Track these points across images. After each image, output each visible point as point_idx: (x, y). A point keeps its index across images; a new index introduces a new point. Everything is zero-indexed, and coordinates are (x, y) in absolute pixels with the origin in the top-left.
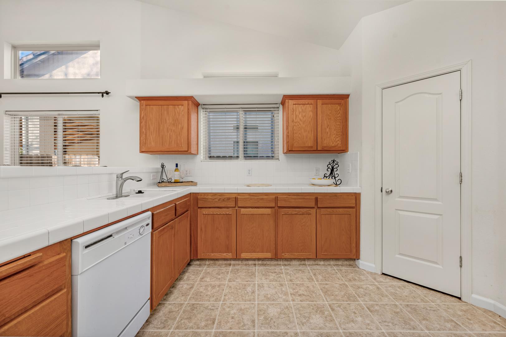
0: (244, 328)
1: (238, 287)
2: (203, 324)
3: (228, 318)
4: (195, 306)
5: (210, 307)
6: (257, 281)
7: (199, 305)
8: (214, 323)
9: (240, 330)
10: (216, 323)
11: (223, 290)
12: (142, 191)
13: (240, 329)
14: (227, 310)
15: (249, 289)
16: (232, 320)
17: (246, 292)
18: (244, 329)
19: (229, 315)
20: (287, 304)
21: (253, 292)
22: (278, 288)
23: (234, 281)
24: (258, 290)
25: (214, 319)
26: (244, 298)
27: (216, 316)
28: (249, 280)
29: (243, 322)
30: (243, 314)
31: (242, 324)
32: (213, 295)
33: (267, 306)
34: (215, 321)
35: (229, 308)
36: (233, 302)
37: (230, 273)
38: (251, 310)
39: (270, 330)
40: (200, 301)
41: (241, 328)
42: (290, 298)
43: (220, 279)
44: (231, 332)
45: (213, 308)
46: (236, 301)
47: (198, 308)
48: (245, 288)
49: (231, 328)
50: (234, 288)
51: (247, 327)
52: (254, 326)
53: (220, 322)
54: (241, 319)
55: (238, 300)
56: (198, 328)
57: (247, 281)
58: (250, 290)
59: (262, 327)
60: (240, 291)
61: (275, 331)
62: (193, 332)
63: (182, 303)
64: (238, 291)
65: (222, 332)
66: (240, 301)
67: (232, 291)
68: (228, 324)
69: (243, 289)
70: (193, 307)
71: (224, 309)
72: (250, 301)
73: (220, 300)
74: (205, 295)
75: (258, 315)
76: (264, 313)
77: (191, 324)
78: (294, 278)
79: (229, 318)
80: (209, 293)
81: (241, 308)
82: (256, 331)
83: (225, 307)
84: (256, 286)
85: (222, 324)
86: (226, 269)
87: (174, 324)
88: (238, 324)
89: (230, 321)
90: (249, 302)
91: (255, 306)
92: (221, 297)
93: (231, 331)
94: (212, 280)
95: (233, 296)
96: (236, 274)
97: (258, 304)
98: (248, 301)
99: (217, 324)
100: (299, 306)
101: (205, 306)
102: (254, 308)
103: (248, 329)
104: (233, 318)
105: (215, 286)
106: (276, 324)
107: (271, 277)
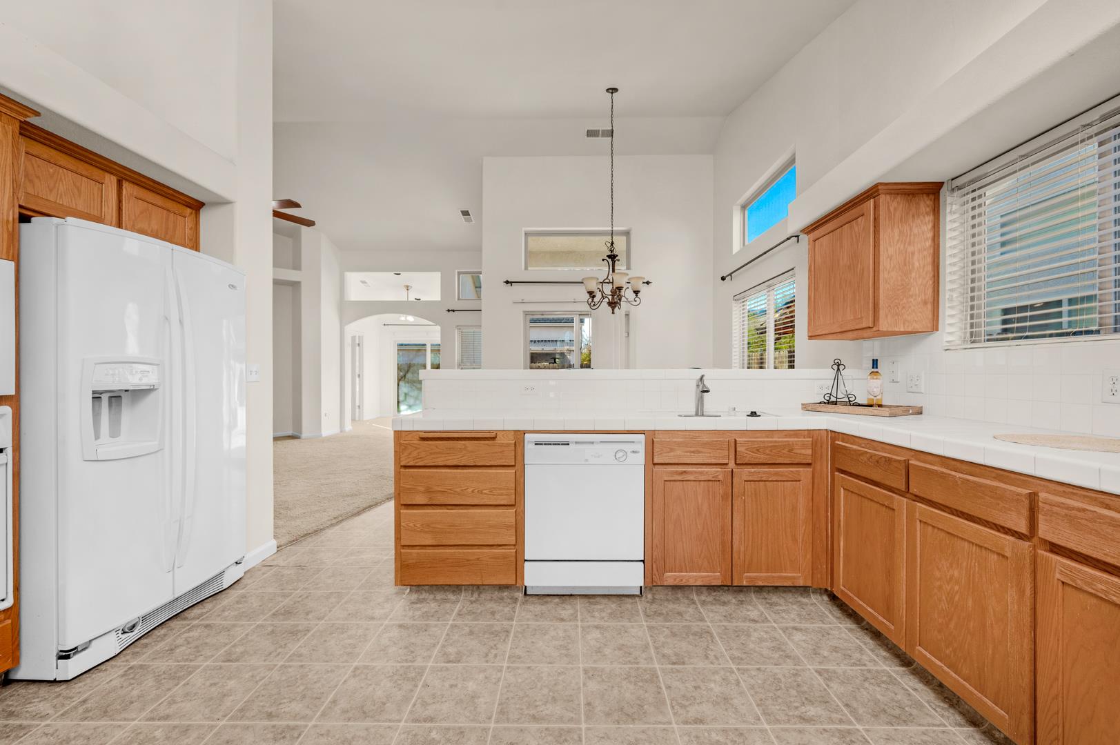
0: (676, 707)
2: (666, 651)
8: (674, 664)
9: (668, 702)
10: (676, 666)
13: (672, 700)
18: (673, 707)
25: (684, 663)
31: (687, 703)
49: (669, 687)
51: (681, 711)
56: (656, 648)
59: (689, 736)
60: (793, 692)
62: (648, 644)
63: (707, 619)
68: (678, 683)
81: (732, 699)
82: (675, 726)
85: (674, 675)
86: (871, 660)
91: (753, 725)
93: (664, 688)
99: (672, 669)
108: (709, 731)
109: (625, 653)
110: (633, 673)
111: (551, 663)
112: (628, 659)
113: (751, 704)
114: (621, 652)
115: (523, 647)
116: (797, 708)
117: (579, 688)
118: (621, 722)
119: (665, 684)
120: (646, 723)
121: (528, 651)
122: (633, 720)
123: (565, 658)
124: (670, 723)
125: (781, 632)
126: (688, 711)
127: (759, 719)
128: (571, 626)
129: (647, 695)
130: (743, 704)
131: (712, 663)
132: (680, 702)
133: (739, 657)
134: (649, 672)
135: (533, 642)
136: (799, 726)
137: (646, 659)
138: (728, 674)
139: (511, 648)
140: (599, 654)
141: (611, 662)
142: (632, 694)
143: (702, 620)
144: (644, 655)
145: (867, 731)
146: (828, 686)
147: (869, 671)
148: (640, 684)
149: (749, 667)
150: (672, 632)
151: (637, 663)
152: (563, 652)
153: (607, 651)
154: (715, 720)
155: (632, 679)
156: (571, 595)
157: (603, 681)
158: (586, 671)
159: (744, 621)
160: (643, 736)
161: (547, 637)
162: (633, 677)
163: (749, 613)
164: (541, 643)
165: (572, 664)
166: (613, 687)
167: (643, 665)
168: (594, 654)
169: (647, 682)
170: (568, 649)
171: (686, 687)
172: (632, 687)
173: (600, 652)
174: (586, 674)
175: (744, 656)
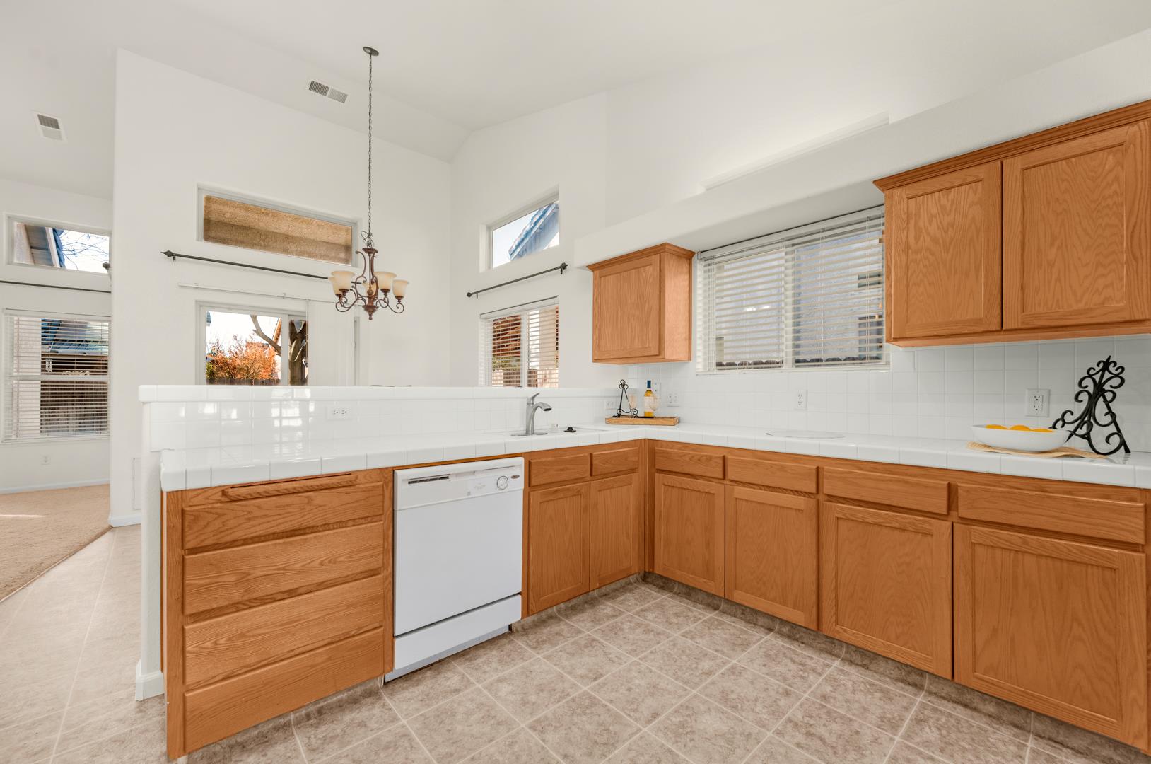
0: (631, 714)
1: (688, 652)
2: (581, 672)
3: (622, 685)
4: (594, 644)
5: (612, 656)
6: (738, 660)
7: (600, 645)
8: (595, 679)
10: (599, 681)
11: (658, 643)
12: (574, 429)
13: (623, 710)
14: (634, 674)
15: (706, 664)
16: (624, 692)
17: (694, 666)
18: (629, 715)
19: (629, 683)
20: (756, 729)
21: (708, 673)
22: (772, 693)
23: (693, 638)
24: (722, 674)
25: (602, 675)
26: (680, 673)
27: (608, 672)
28: (725, 650)
29: (638, 705)
30: (652, 694)
32: (635, 642)
33: (709, 709)
34: (600, 678)
35: (639, 672)
36: (653, 669)
37: (702, 623)
38: (670, 696)
39: (669, 745)
40: (606, 640)
41: (626, 711)
42: (779, 725)
43: (671, 623)
44: (606, 706)
45: (616, 660)
46: (661, 669)
47: (595, 648)
48: (698, 659)
49: (611, 701)
50: (679, 649)
51: (637, 715)
52: (649, 722)
53: (605, 684)
54: (640, 700)
55: (667, 670)
56: (570, 673)
57: (717, 651)
58: (706, 667)
59: (661, 731)
60: (685, 658)
61: (679, 753)
64: (682, 657)
65: (595, 698)
66: (667, 674)
67: (672, 652)
68: (613, 694)
69: (695, 658)
70: (590, 643)
71: (629, 670)
72: (685, 683)
73: (637, 655)
74: (624, 636)
75: (676, 711)
76: (688, 716)
77: (566, 663)
78: (840, 698)
79: (623, 687)
80: (631, 636)
82: (645, 730)
83: (634, 668)
84: (728, 666)
85: (605, 689)
86: (700, 614)
87: (547, 650)
88: (628, 702)
89: (621, 691)
90: (681, 684)
91: (686, 696)
92: (642, 652)
93: (608, 704)
94: (656, 620)
95: (664, 661)
96: (709, 629)
97: (696, 696)
98: (682, 681)
99: (598, 684)
100: (782, 750)
101: (607, 651)
102: (680, 697)
103: (636, 720)
104: (629, 690)
105: (652, 631)
106: (690, 744)
107: (781, 669)
108: (668, 718)
109: (549, 691)
110: (575, 706)
111: (491, 741)
112: (558, 695)
113: (672, 682)
114: (545, 692)
115: (443, 742)
116: (696, 668)
117: (543, 748)
118: (606, 754)
119: (606, 700)
120: (624, 741)
121: (453, 743)
122: (613, 744)
123: (501, 728)
124: (640, 730)
125: (637, 617)
126: (642, 712)
127: (686, 690)
128: (473, 692)
129: (602, 717)
130: (668, 685)
131: (620, 664)
132: (630, 708)
133: (631, 650)
134: (584, 697)
135: (449, 731)
136: (709, 680)
137: (571, 688)
138: (638, 667)
139: (430, 751)
140: (528, 705)
141: (546, 706)
142: (590, 724)
143: (580, 632)
144: (567, 685)
145: (739, 661)
146: (697, 643)
147: (705, 621)
148: (588, 711)
149: (645, 654)
150: (568, 653)
151: (568, 695)
152: (492, 722)
153: (533, 698)
154: (663, 707)
155: (579, 711)
156: (440, 661)
157: (556, 727)
158: (533, 728)
159: (608, 619)
160: (633, 754)
161: (459, 717)
162: (577, 709)
163: (605, 611)
164: (459, 728)
165: (513, 729)
166: (570, 728)
167: (574, 694)
168: (523, 708)
169: (591, 707)
170: (495, 717)
171: (622, 694)
172: (584, 718)
173: (528, 703)
174: (535, 730)
175: (634, 647)
